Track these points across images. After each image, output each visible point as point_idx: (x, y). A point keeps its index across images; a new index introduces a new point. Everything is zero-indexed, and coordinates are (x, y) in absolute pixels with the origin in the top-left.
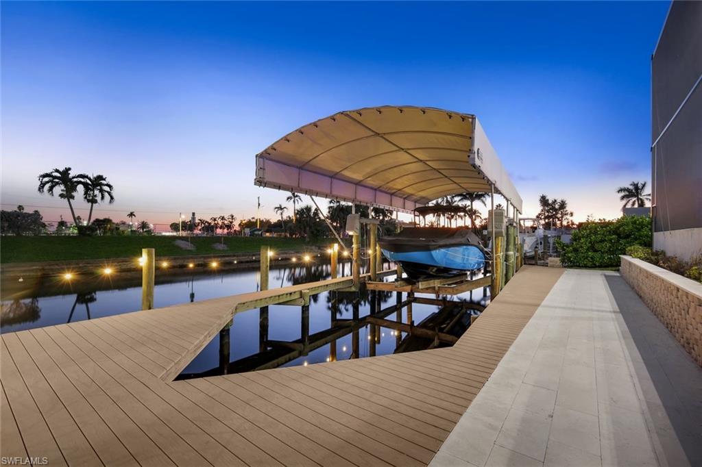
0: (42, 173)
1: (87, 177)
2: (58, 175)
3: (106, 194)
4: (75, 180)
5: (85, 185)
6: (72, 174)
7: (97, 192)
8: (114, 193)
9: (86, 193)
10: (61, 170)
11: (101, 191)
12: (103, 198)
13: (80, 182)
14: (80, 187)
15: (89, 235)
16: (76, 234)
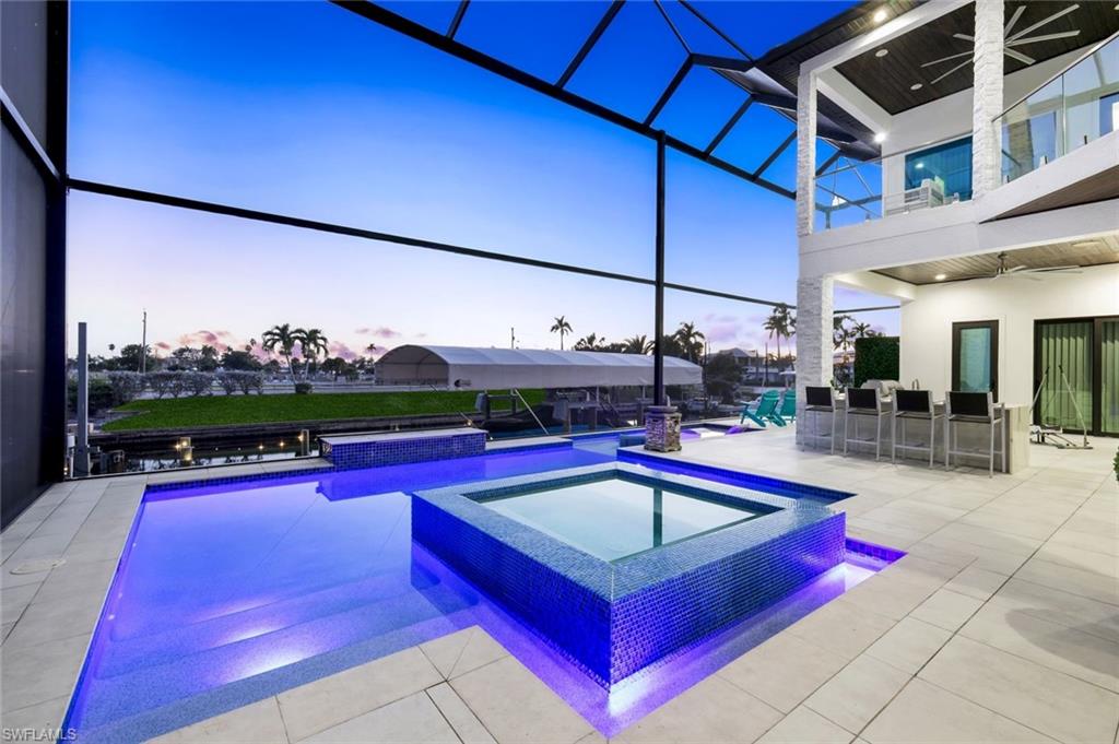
0: (265, 331)
1: (304, 332)
2: (278, 331)
3: (321, 349)
4: (292, 335)
5: (302, 339)
6: (291, 329)
7: (312, 346)
8: (328, 346)
9: (303, 348)
10: (281, 326)
11: (316, 345)
12: (318, 352)
13: (297, 338)
14: (297, 342)
15: (305, 393)
16: (294, 392)
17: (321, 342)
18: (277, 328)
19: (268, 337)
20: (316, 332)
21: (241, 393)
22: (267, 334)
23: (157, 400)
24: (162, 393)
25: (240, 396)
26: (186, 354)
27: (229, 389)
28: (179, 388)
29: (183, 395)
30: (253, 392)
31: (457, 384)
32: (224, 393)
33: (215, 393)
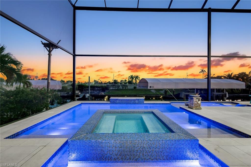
7: (137, 79)
13: (134, 77)
14: (134, 79)
15: (135, 89)
16: (133, 88)
17: (139, 78)
18: (131, 76)
19: (129, 78)
20: (137, 76)
21: (125, 88)
22: (129, 77)
23: (113, 89)
24: (113, 88)
25: (124, 89)
26: (122, 81)
27: (123, 87)
28: (115, 87)
29: (116, 88)
30: (127, 88)
31: (150, 87)
32: (122, 88)
33: (121, 88)
